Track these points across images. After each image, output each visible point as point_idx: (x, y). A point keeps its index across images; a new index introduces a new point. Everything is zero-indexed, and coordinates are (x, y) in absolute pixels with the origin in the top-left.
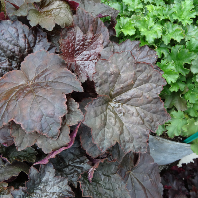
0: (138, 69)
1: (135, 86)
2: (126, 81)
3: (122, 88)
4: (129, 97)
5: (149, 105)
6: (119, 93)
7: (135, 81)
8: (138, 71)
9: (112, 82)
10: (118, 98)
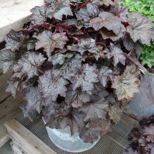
0: (143, 18)
1: (142, 24)
2: (139, 21)
3: (138, 24)
4: (141, 28)
5: (149, 31)
6: (137, 27)
7: (143, 22)
8: (143, 19)
9: (134, 22)
10: (137, 28)
